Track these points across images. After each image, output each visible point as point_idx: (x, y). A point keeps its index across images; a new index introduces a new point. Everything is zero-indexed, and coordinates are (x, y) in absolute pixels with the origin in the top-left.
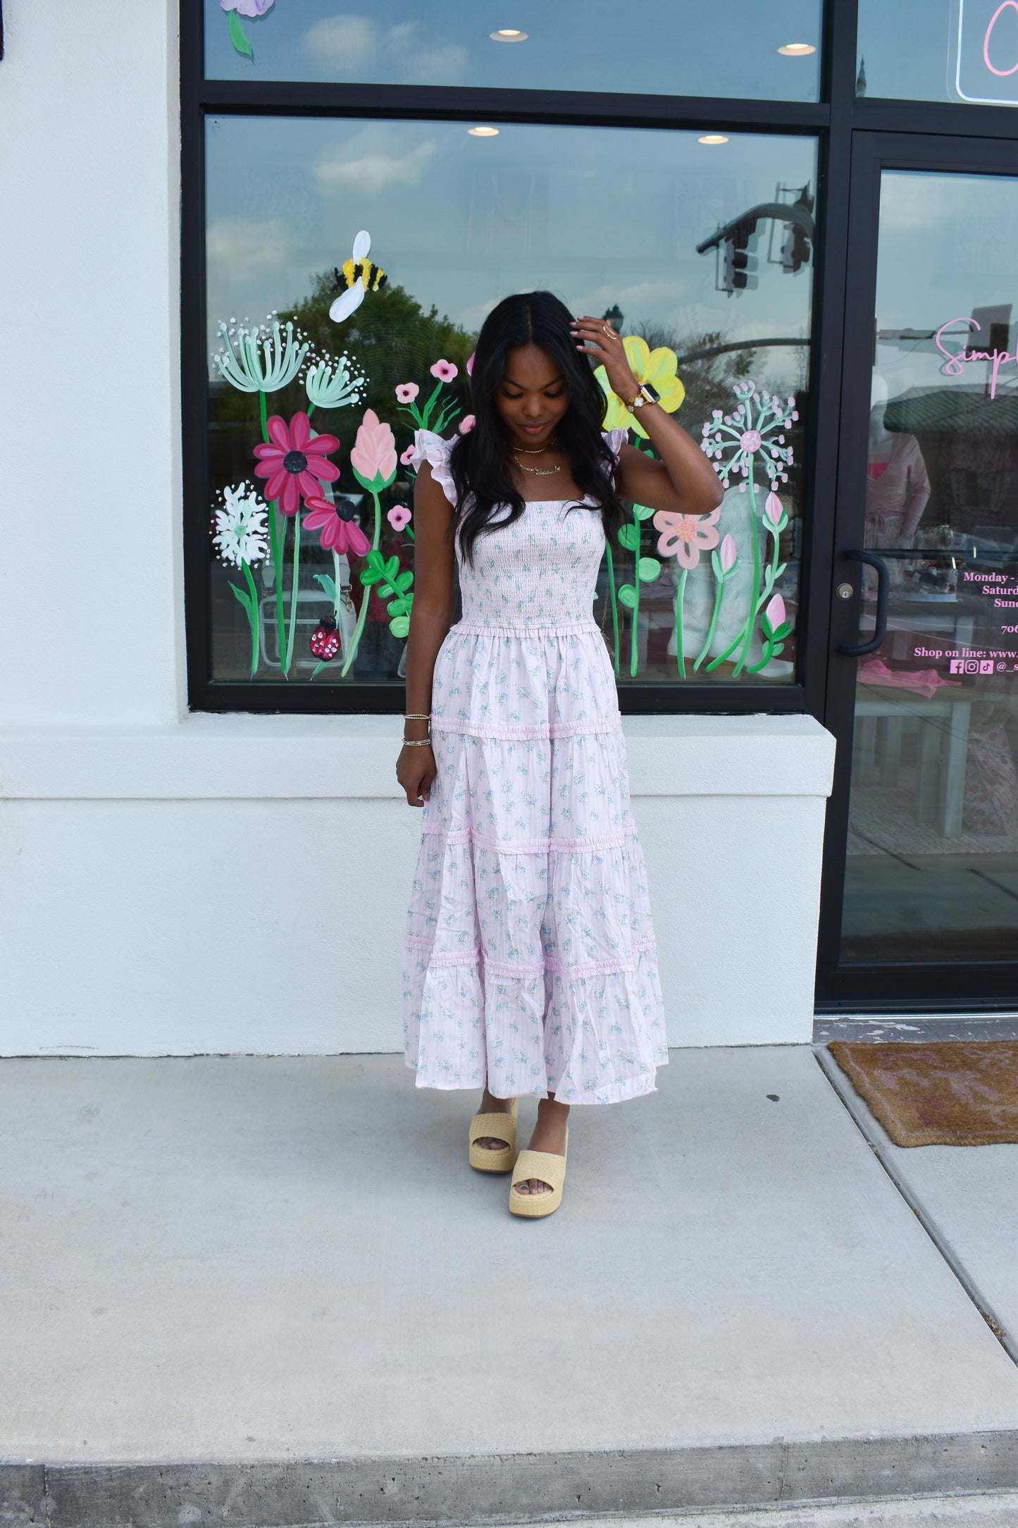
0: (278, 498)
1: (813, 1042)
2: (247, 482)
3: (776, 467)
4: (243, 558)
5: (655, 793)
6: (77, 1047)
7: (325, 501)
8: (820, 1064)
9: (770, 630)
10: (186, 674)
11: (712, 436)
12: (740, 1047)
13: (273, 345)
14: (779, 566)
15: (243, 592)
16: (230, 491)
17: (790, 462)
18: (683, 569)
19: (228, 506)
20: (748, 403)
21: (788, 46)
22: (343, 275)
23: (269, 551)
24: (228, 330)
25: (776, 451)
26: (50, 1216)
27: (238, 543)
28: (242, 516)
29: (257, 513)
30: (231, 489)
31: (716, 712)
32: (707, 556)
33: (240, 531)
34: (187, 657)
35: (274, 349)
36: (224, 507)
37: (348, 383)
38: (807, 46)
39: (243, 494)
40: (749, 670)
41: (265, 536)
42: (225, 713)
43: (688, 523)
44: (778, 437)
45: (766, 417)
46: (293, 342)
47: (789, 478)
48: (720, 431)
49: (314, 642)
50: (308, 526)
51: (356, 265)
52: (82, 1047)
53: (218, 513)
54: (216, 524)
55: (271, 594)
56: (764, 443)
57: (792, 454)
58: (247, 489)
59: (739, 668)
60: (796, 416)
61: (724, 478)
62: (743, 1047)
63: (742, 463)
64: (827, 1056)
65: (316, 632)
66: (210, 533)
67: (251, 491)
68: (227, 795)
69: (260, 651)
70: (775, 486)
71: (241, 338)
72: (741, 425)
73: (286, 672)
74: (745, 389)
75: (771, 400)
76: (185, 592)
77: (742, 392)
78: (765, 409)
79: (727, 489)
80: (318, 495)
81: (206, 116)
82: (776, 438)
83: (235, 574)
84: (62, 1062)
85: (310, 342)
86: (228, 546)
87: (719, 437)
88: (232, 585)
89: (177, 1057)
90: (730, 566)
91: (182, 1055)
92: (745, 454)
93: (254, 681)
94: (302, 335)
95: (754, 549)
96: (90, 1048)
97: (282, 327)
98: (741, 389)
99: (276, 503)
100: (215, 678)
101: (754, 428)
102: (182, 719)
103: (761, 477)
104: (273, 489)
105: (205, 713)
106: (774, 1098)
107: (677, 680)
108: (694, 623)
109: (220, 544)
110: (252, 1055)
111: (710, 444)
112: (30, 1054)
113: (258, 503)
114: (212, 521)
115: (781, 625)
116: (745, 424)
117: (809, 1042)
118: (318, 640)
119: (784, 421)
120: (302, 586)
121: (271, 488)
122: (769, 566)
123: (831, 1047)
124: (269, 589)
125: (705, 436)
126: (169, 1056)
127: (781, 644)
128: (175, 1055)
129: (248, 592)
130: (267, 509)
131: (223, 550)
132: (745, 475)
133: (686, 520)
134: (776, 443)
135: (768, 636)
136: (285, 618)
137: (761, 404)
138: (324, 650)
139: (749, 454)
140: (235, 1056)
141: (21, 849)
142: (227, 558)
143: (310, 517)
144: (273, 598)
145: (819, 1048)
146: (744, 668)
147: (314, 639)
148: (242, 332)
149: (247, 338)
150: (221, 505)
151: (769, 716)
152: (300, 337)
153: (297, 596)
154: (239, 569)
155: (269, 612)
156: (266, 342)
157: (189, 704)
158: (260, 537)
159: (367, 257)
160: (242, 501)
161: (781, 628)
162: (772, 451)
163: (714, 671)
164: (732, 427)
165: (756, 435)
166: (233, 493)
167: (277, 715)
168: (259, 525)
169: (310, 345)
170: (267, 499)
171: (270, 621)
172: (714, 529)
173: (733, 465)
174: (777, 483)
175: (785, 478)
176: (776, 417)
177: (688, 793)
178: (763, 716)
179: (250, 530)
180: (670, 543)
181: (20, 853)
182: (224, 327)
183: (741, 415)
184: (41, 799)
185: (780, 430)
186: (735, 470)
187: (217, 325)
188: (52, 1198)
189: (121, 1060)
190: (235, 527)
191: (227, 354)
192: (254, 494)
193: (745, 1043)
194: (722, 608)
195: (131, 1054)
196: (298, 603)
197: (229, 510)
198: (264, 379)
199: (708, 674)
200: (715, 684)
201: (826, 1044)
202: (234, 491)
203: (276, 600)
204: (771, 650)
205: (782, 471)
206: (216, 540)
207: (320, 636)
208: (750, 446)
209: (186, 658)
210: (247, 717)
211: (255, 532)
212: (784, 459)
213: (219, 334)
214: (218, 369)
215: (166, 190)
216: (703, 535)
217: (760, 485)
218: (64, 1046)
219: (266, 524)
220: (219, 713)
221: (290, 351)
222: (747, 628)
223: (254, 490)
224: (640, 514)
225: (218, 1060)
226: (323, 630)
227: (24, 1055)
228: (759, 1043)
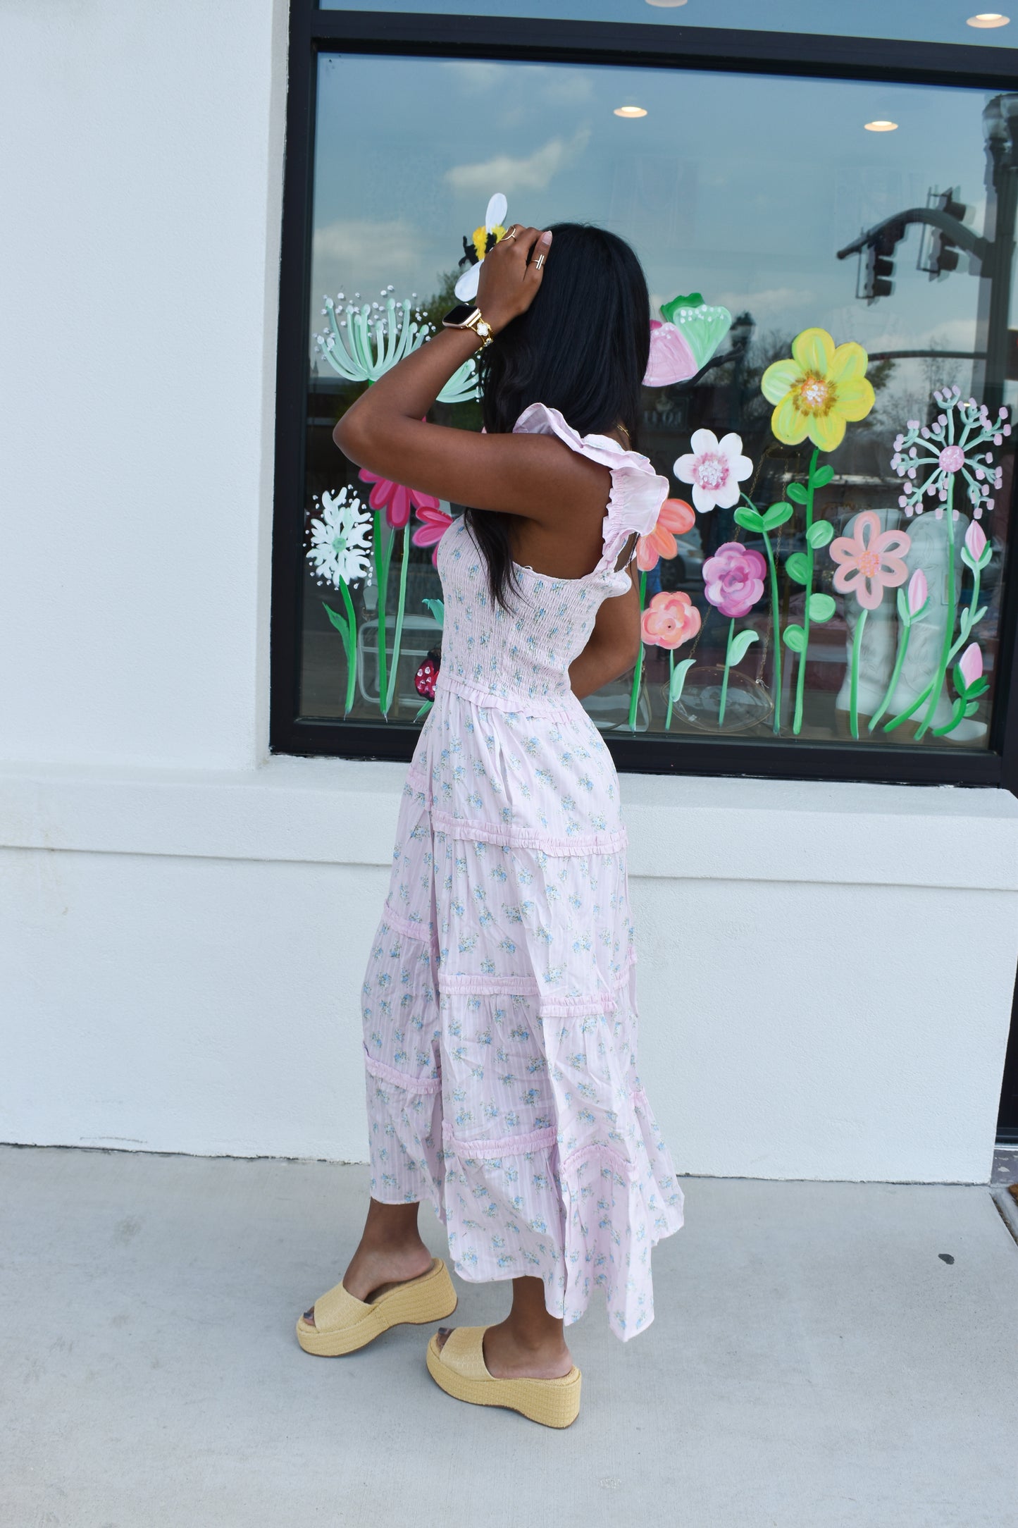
0: (384, 509)
1: (991, 1182)
2: (350, 487)
3: (980, 490)
4: (341, 577)
5: (820, 880)
6: (123, 1139)
7: (440, 513)
8: (1000, 1210)
9: (962, 685)
10: (269, 710)
11: (905, 451)
12: (903, 1184)
13: (386, 326)
14: (977, 610)
15: (339, 616)
16: (329, 497)
17: (998, 485)
18: (861, 610)
19: (326, 515)
20: (950, 413)
21: (978, 17)
22: (473, 246)
23: (371, 569)
24: (335, 307)
25: (981, 472)
26: (64, 1376)
27: (336, 558)
28: (342, 527)
29: (359, 524)
30: (331, 494)
31: (893, 780)
32: (891, 595)
33: (339, 544)
34: (271, 690)
35: (388, 330)
36: (322, 516)
37: (473, 373)
38: (1000, 16)
39: (344, 501)
40: (935, 733)
41: (368, 551)
42: (312, 757)
43: (871, 554)
44: (985, 455)
45: (971, 429)
46: (411, 323)
47: (996, 504)
48: (915, 444)
49: (420, 679)
50: (419, 542)
51: (489, 234)
52: (129, 1140)
53: (315, 522)
54: (311, 535)
55: (372, 619)
56: (968, 462)
57: (1001, 475)
58: (350, 495)
59: (922, 731)
60: (1007, 431)
61: (917, 502)
62: (907, 1184)
63: (939, 485)
64: (1008, 1201)
65: (423, 666)
66: (304, 545)
67: (354, 498)
68: (309, 858)
69: (357, 683)
70: (978, 514)
71: (349, 317)
72: (941, 438)
73: (385, 712)
74: (948, 395)
75: (979, 409)
76: (272, 615)
77: (945, 400)
78: (971, 420)
79: (920, 515)
80: (433, 507)
81: (320, 55)
82: (982, 456)
83: (331, 594)
84: (105, 1157)
85: (430, 324)
86: (324, 561)
87: (913, 452)
88: (327, 607)
89: (237, 1158)
90: (919, 607)
91: (244, 1156)
92: (944, 474)
93: (349, 721)
94: (421, 315)
95: (947, 586)
96: (138, 1141)
97: (399, 305)
98: (944, 397)
99: (382, 513)
100: (303, 714)
101: (956, 443)
102: (262, 764)
103: (962, 502)
104: (380, 496)
105: (289, 756)
106: (948, 1259)
107: (845, 739)
108: (871, 672)
109: (314, 559)
110: (325, 1161)
111: (903, 460)
112: (69, 1144)
113: (361, 512)
114: (307, 532)
115: (978, 680)
116: (946, 437)
117: (986, 1182)
118: (425, 676)
119: (993, 436)
120: (410, 610)
121: (377, 496)
122: (966, 609)
123: (1014, 1191)
124: (370, 612)
125: (897, 451)
126: (228, 1156)
127: (974, 703)
128: (235, 1155)
129: (345, 617)
130: (371, 520)
131: (318, 566)
132: (942, 499)
133: (868, 551)
134: (982, 462)
135: (960, 693)
136: (386, 648)
137: (967, 417)
138: (431, 688)
139: (949, 474)
140: (305, 1162)
141: (67, 908)
142: (323, 575)
143: (420, 533)
144: (374, 623)
145: (999, 1191)
146: (929, 731)
147: (420, 675)
148: (351, 310)
149: (357, 317)
150: (318, 514)
151: (958, 789)
152: (419, 318)
153: (402, 621)
154: (336, 589)
155: (370, 637)
156: (379, 322)
157: (270, 745)
158: (363, 553)
159: (502, 225)
160: (343, 509)
161: (975, 684)
162: (977, 471)
163: (892, 732)
164: (930, 440)
165: (958, 451)
166: (332, 499)
167: (373, 763)
168: (361, 537)
169: (430, 327)
170: (372, 508)
171: (370, 650)
172: (902, 562)
173: (929, 488)
174: (981, 510)
175: (991, 505)
176: (983, 430)
177: (859, 881)
178: (950, 788)
179: (350, 544)
180: (849, 577)
181: (65, 913)
182: (330, 303)
183: (941, 426)
184: (92, 852)
185: (986, 447)
186: (932, 493)
187: (323, 302)
188: (71, 1349)
189: (172, 1158)
190: (333, 539)
191: (333, 335)
192: (357, 501)
193: (910, 1179)
194: (906, 655)
195: (184, 1151)
196: (403, 630)
197: (327, 520)
198: (374, 365)
199: (885, 735)
200: (893, 748)
201: (1008, 1185)
202: (333, 497)
203: (377, 625)
204: (963, 709)
205: (987, 496)
206: (310, 554)
207: (427, 671)
208: (951, 464)
209: (269, 691)
210: (337, 763)
211: (357, 547)
212: (991, 481)
213: (324, 311)
214: (320, 351)
215: (267, 137)
216: (889, 570)
217: (960, 511)
218: (107, 1138)
219: (370, 538)
220: (305, 757)
221: (407, 335)
222: (937, 681)
223: (357, 497)
224: (815, 541)
225: (285, 1164)
226: (432, 664)
227: (62, 1144)
228: (926, 1181)
